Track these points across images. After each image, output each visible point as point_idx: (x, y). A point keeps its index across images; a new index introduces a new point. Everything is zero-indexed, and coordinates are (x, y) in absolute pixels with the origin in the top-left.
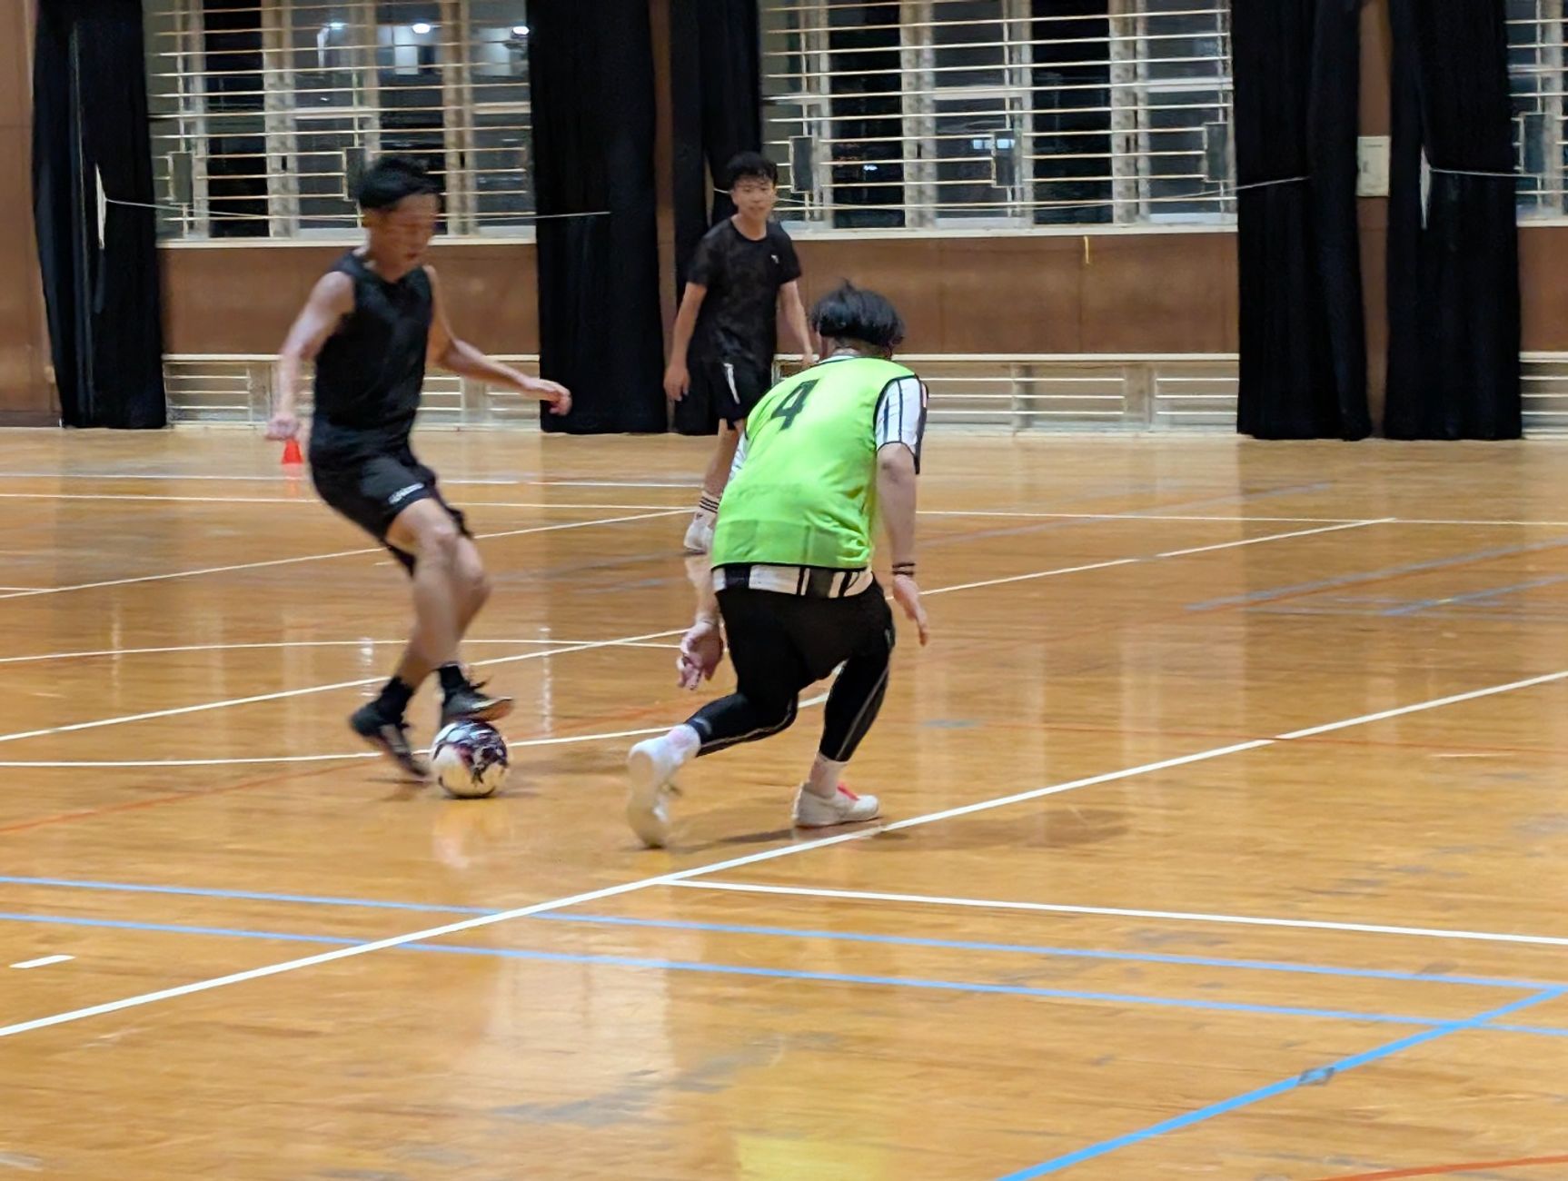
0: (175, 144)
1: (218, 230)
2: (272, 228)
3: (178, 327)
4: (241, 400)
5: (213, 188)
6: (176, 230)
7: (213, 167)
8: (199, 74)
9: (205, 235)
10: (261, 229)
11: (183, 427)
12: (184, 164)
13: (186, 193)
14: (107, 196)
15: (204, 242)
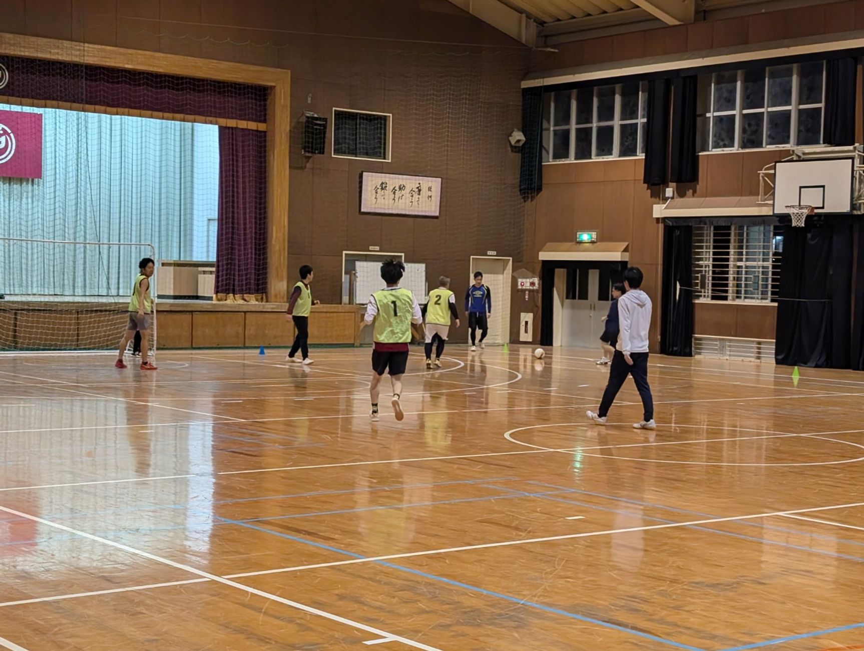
0: (701, 271)
1: (713, 298)
2: (730, 298)
3: (697, 327)
4: (716, 350)
5: (713, 285)
6: (698, 297)
7: (714, 279)
8: (711, 251)
9: (709, 299)
10: (726, 298)
11: (697, 357)
12: (703, 277)
13: (703, 286)
14: (680, 286)
15: (709, 301)
